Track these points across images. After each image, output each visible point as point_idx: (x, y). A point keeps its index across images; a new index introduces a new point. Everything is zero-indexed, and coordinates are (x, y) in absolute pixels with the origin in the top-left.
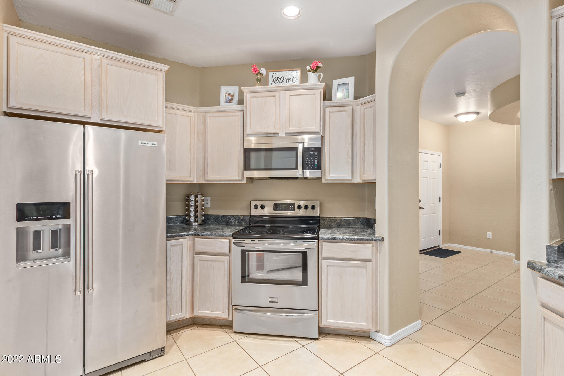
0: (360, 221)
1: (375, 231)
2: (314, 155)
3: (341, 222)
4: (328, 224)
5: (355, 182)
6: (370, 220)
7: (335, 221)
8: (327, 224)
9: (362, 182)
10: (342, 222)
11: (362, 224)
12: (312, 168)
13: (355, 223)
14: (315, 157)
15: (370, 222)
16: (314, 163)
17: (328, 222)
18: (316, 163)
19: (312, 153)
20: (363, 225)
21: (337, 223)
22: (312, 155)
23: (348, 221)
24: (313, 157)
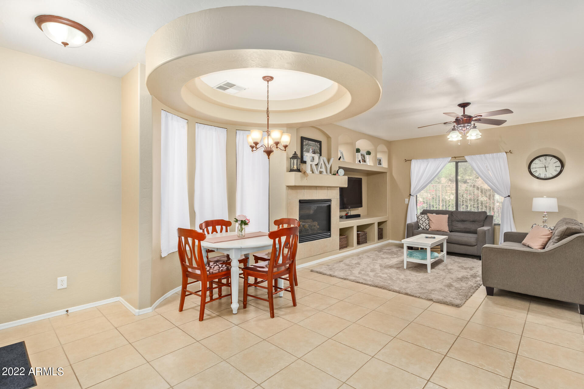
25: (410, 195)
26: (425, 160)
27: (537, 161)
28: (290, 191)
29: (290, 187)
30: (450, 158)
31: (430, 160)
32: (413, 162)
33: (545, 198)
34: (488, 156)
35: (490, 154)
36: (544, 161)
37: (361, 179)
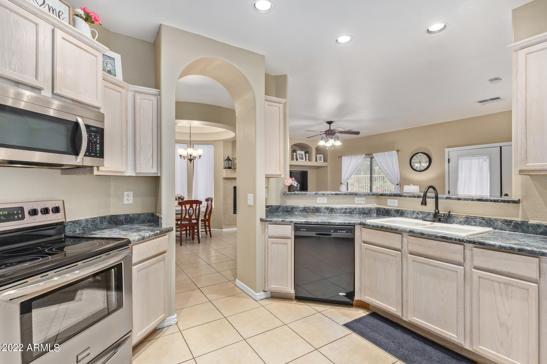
0: (106, 220)
1: (162, 223)
2: (96, 137)
3: (86, 225)
4: (71, 231)
5: (126, 175)
6: (119, 216)
7: (80, 225)
8: (69, 231)
9: (135, 175)
10: (88, 225)
11: (108, 222)
12: (93, 154)
13: (102, 223)
14: (97, 140)
15: (118, 219)
16: (96, 148)
17: (70, 228)
18: (98, 149)
19: (93, 134)
20: (110, 224)
21: (82, 228)
22: (93, 137)
23: (95, 222)
24: (95, 140)
25: (341, 183)
26: (350, 157)
27: (415, 157)
28: (226, 181)
29: (226, 179)
30: (364, 155)
31: (353, 156)
32: (343, 158)
33: (412, 185)
34: (386, 153)
35: (387, 152)
36: (419, 157)
37: (307, 171)
